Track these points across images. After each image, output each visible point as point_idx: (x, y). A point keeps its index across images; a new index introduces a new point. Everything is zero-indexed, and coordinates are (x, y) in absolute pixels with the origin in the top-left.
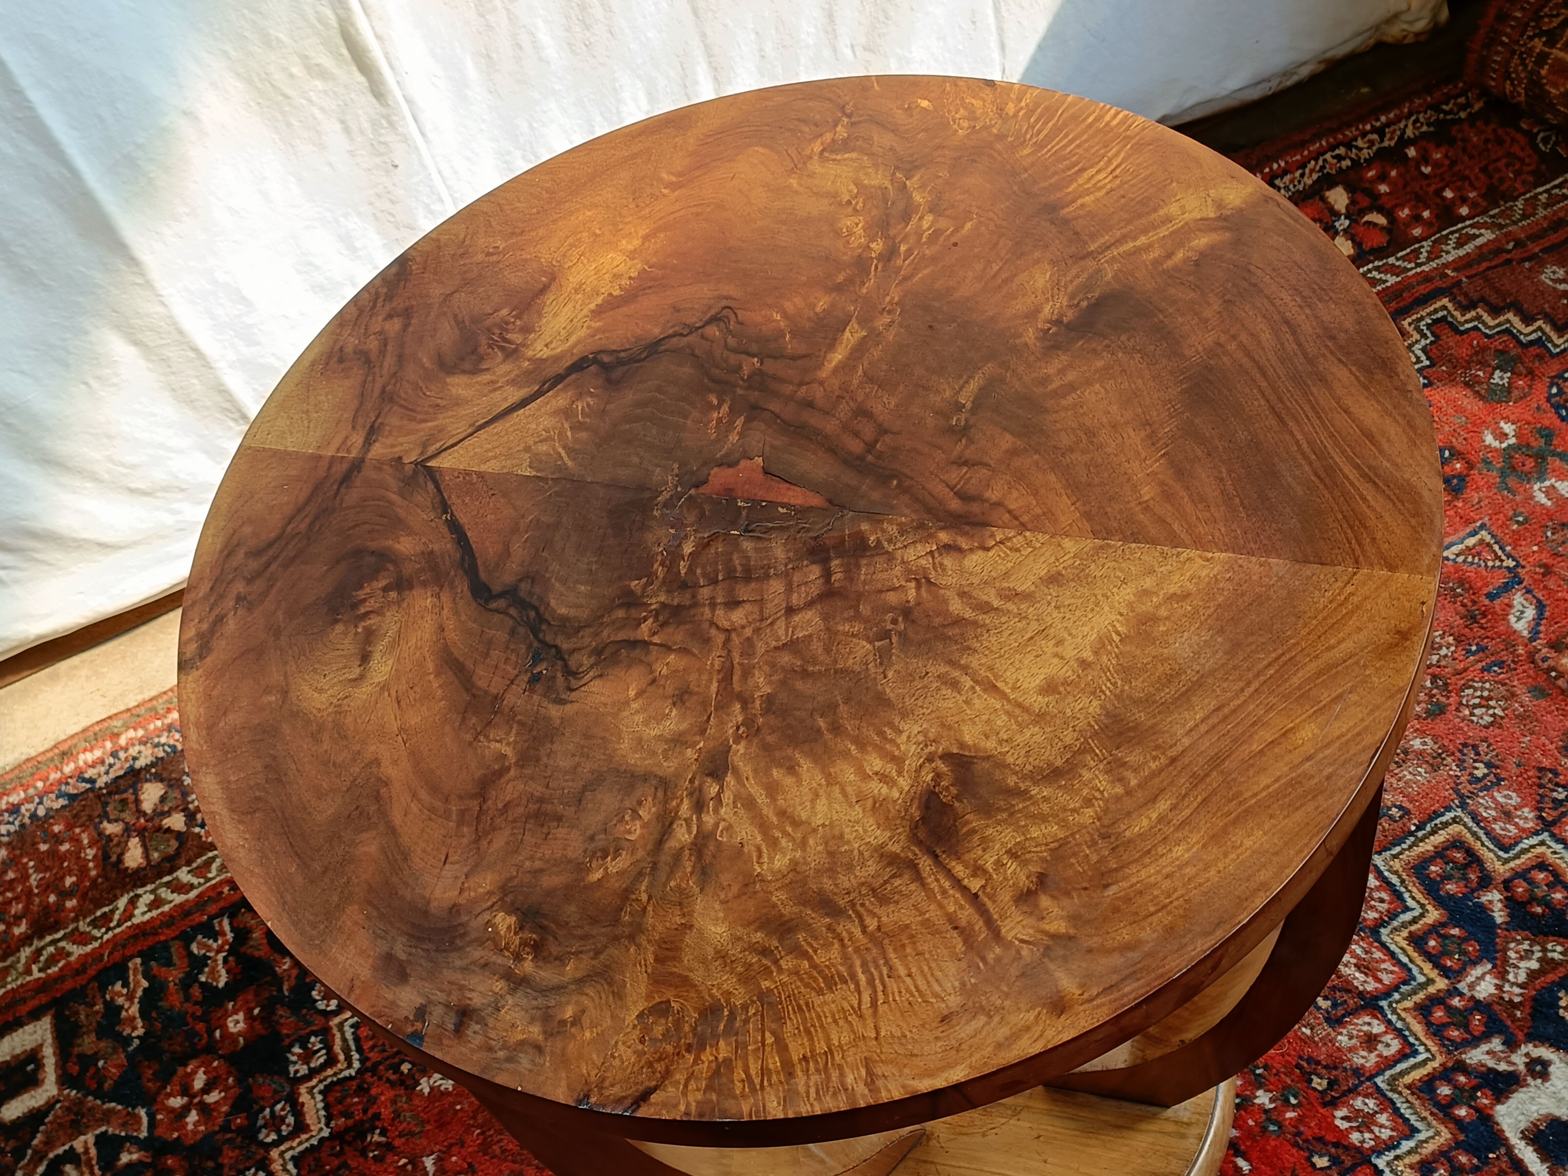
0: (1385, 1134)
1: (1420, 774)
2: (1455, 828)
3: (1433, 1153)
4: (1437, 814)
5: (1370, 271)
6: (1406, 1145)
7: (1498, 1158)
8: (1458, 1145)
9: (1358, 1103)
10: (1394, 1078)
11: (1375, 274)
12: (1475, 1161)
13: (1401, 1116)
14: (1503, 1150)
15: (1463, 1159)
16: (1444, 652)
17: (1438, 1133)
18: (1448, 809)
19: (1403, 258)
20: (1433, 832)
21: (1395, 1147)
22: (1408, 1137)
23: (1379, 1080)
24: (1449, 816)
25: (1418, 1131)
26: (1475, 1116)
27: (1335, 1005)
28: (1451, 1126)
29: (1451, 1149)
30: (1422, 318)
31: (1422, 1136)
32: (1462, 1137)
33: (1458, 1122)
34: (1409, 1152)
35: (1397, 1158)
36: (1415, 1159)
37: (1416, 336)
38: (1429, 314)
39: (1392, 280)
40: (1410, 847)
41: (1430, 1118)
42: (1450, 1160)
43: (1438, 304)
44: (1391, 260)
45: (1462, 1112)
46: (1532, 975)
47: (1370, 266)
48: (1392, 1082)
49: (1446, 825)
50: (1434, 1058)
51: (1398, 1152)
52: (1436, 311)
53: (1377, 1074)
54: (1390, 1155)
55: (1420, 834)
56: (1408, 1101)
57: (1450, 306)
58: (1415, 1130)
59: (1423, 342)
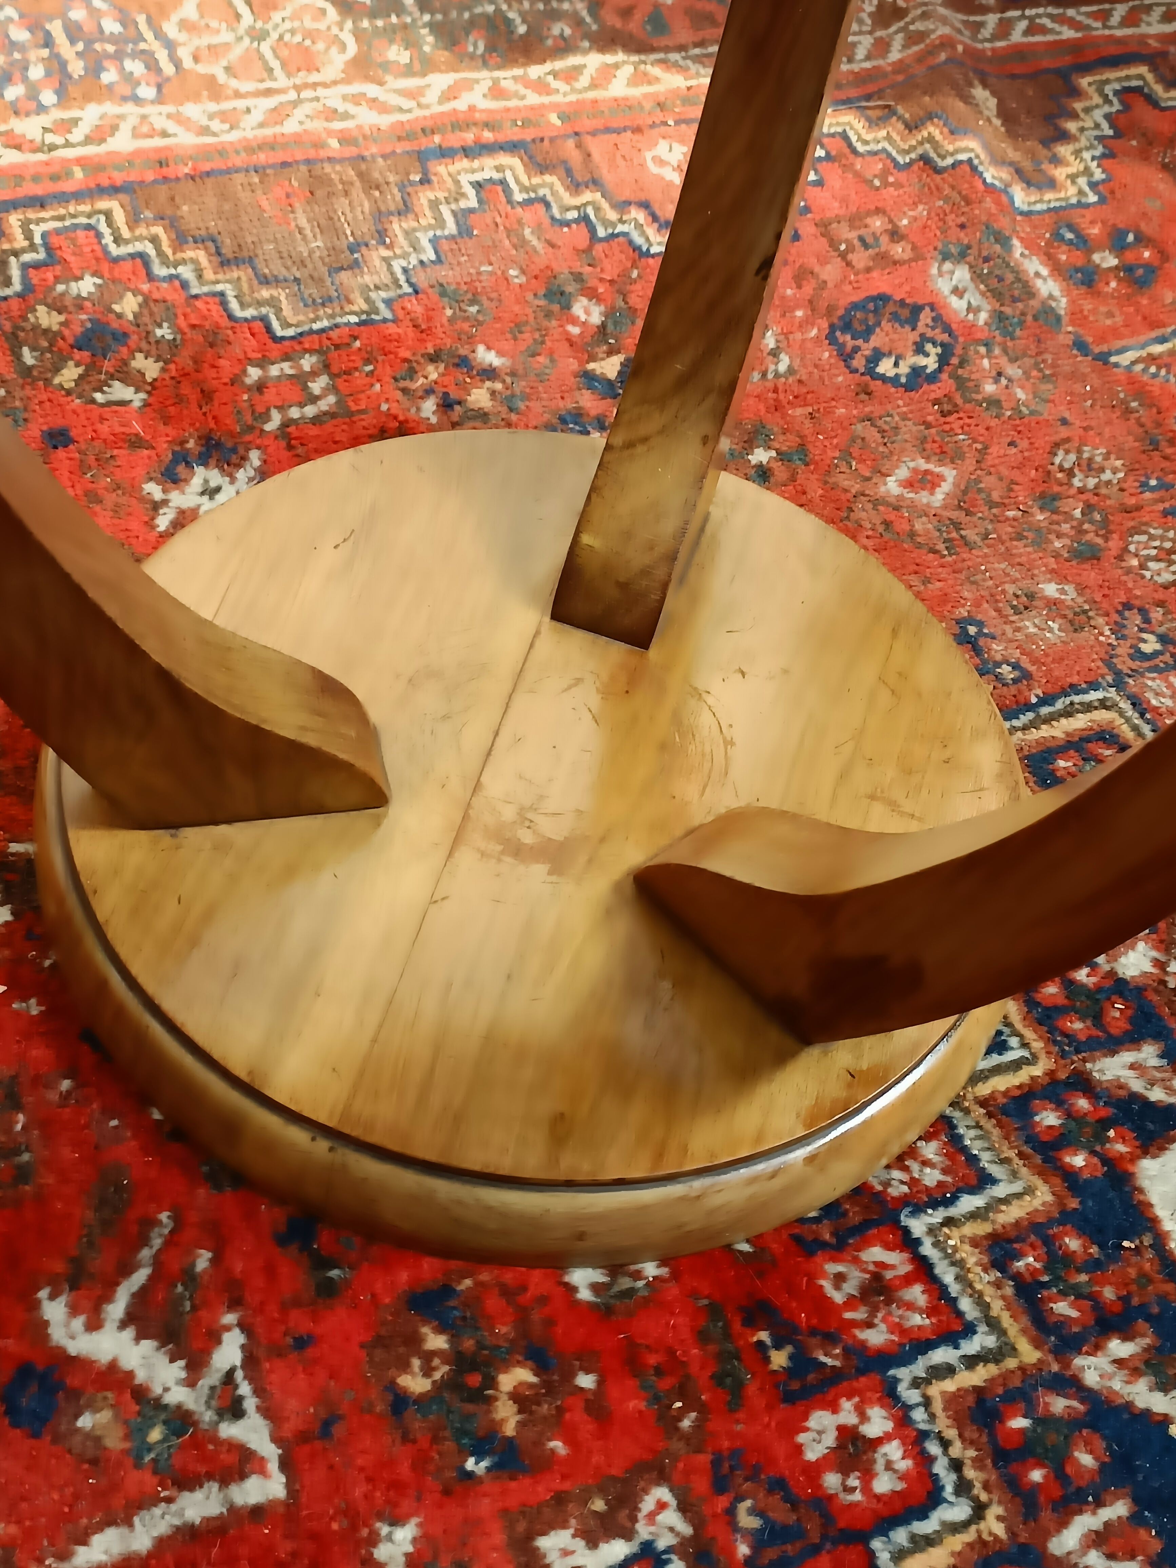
0: (931, 1177)
1: (1051, 630)
2: (1102, 716)
3: (1017, 1223)
4: (1074, 689)
5: (1039, 16)
6: (968, 1203)
7: (1137, 1251)
8: (1065, 1217)
11: (1046, 21)
12: (1094, 1250)
13: (964, 1150)
14: (1147, 1240)
15: (1073, 1244)
16: (1107, 476)
17: (1029, 1191)
18: (1094, 686)
19: (1088, 15)
20: (1068, 713)
21: (948, 1203)
22: (974, 1190)
24: (1094, 696)
25: (994, 1181)
26: (1101, 1171)
28: (1057, 1181)
29: (1051, 1222)
30: (1107, 82)
31: (1000, 1191)
32: (1073, 1204)
33: (1069, 1176)
34: (974, 1215)
35: (949, 1222)
36: (981, 1229)
37: (1097, 99)
38: (1119, 80)
39: (1068, 33)
40: (1024, 728)
41: (1017, 1162)
42: (1048, 1241)
43: (1133, 71)
44: (1071, 12)
45: (1078, 1160)
47: (1041, 10)
49: (1088, 707)
50: (1032, 1060)
51: (953, 1211)
52: (1128, 78)
54: (936, 1216)
55: (1045, 710)
56: (978, 1126)
57: (1150, 77)
58: (985, 1180)
59: (1107, 109)
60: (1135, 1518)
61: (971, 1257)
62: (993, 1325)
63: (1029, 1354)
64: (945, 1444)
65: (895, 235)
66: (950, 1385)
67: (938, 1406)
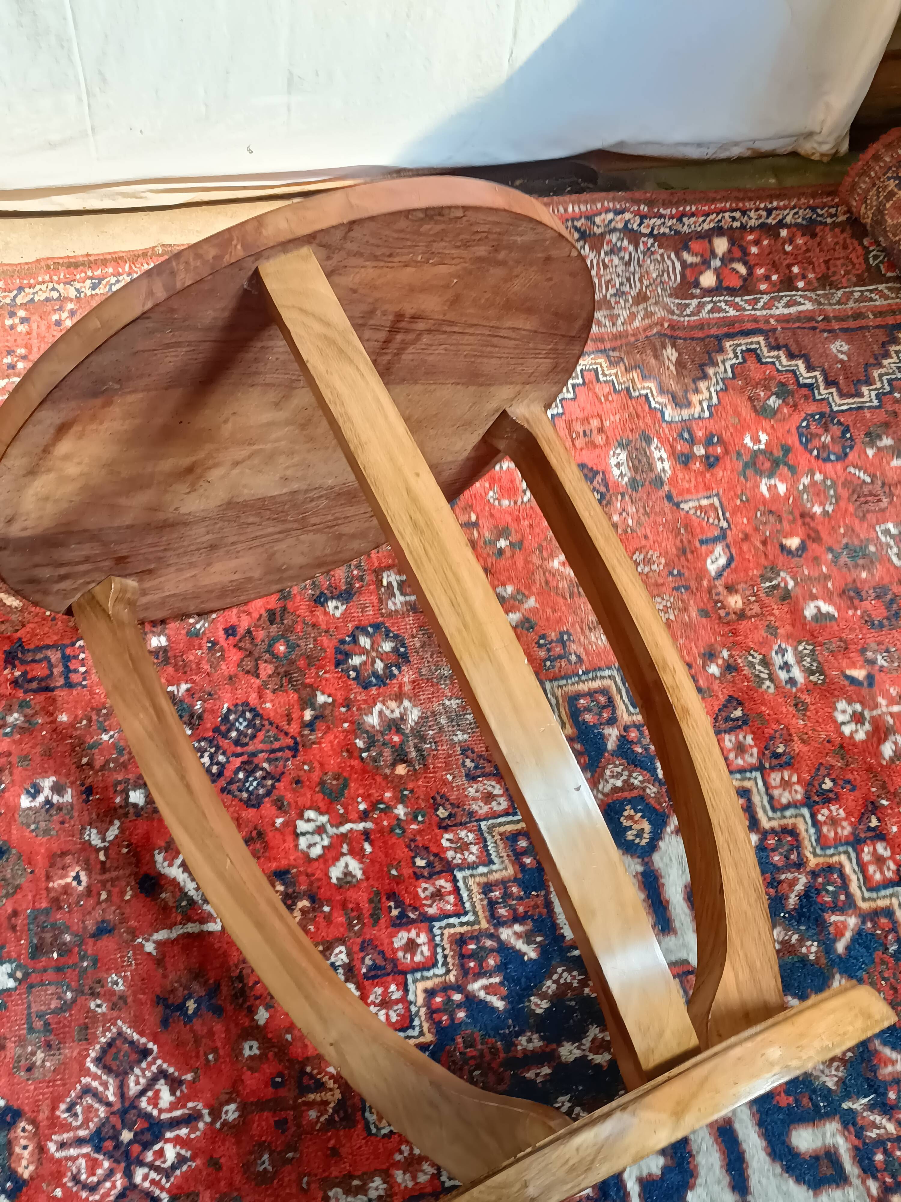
0: (471, 858)
2: (608, 682)
3: (497, 880)
4: (600, 669)
5: (720, 301)
6: (482, 869)
7: (537, 896)
8: (515, 880)
9: (463, 834)
10: (494, 826)
11: (723, 305)
12: (522, 893)
13: (487, 851)
14: (543, 893)
15: (515, 890)
16: (655, 567)
17: (506, 868)
18: (609, 668)
19: (746, 301)
20: (593, 679)
21: (473, 868)
22: (485, 865)
23: (483, 824)
24: (607, 673)
25: (494, 863)
26: (535, 865)
27: (476, 767)
28: (517, 867)
29: (509, 881)
30: (740, 345)
31: (494, 867)
32: (520, 876)
33: (523, 866)
34: (481, 875)
35: (472, 876)
36: (483, 880)
37: (731, 355)
38: (746, 344)
39: (732, 312)
40: (573, 684)
41: (505, 858)
42: (506, 888)
43: (755, 339)
44: (738, 299)
45: (528, 861)
46: (615, 789)
47: (722, 298)
48: (491, 828)
49: (602, 678)
51: (475, 872)
52: (752, 343)
53: (484, 820)
54: (467, 873)
55: (583, 678)
56: (495, 842)
57: (763, 343)
58: (491, 862)
59: (734, 361)
60: (501, 983)
61: (475, 889)
62: (475, 913)
63: (484, 925)
64: (444, 949)
65: (601, 430)
66: (452, 931)
67: (445, 937)
